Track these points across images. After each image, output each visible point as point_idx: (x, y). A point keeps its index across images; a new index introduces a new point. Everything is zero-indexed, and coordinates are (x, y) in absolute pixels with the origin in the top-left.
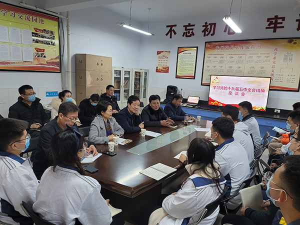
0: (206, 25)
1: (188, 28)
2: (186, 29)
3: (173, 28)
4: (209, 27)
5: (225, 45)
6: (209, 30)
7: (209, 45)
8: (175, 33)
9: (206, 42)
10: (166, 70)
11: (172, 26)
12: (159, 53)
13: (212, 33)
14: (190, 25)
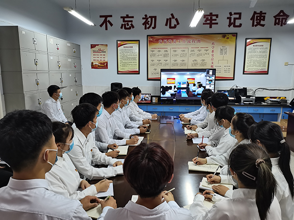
0: (146, 18)
1: (126, 19)
2: (124, 21)
3: (108, 19)
4: (149, 20)
5: (168, 39)
6: (150, 23)
7: (152, 39)
8: (111, 25)
9: (148, 36)
10: (104, 66)
11: (106, 17)
12: (93, 46)
13: (153, 26)
14: (127, 16)
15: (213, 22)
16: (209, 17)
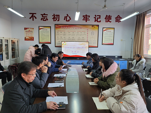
0: (54, 15)
1: (44, 16)
2: (43, 16)
3: (34, 15)
4: (56, 16)
5: (65, 27)
6: (56, 18)
7: (57, 26)
8: (36, 18)
9: (55, 24)
10: (32, 39)
12: (25, 29)
13: (58, 20)
14: (44, 14)
15: (87, 19)
16: (85, 17)
